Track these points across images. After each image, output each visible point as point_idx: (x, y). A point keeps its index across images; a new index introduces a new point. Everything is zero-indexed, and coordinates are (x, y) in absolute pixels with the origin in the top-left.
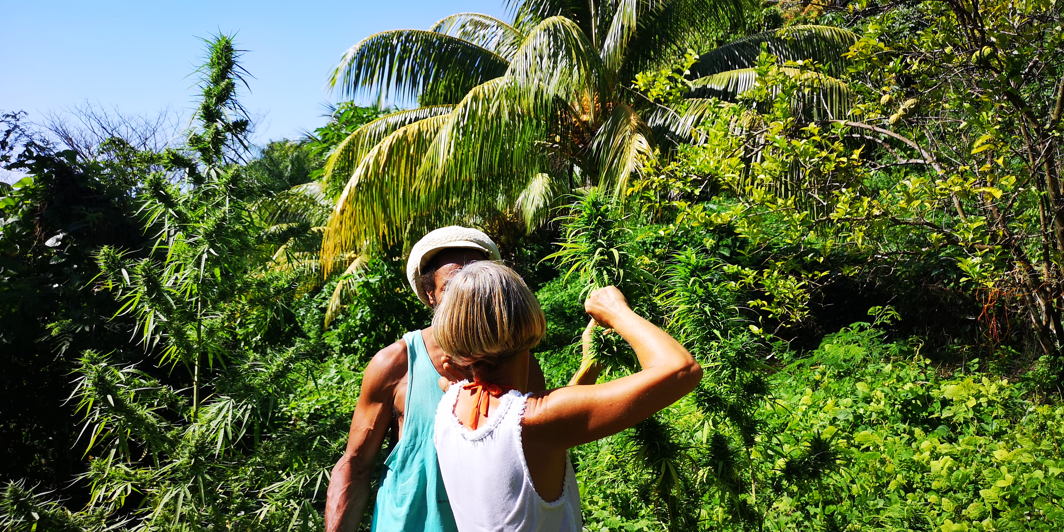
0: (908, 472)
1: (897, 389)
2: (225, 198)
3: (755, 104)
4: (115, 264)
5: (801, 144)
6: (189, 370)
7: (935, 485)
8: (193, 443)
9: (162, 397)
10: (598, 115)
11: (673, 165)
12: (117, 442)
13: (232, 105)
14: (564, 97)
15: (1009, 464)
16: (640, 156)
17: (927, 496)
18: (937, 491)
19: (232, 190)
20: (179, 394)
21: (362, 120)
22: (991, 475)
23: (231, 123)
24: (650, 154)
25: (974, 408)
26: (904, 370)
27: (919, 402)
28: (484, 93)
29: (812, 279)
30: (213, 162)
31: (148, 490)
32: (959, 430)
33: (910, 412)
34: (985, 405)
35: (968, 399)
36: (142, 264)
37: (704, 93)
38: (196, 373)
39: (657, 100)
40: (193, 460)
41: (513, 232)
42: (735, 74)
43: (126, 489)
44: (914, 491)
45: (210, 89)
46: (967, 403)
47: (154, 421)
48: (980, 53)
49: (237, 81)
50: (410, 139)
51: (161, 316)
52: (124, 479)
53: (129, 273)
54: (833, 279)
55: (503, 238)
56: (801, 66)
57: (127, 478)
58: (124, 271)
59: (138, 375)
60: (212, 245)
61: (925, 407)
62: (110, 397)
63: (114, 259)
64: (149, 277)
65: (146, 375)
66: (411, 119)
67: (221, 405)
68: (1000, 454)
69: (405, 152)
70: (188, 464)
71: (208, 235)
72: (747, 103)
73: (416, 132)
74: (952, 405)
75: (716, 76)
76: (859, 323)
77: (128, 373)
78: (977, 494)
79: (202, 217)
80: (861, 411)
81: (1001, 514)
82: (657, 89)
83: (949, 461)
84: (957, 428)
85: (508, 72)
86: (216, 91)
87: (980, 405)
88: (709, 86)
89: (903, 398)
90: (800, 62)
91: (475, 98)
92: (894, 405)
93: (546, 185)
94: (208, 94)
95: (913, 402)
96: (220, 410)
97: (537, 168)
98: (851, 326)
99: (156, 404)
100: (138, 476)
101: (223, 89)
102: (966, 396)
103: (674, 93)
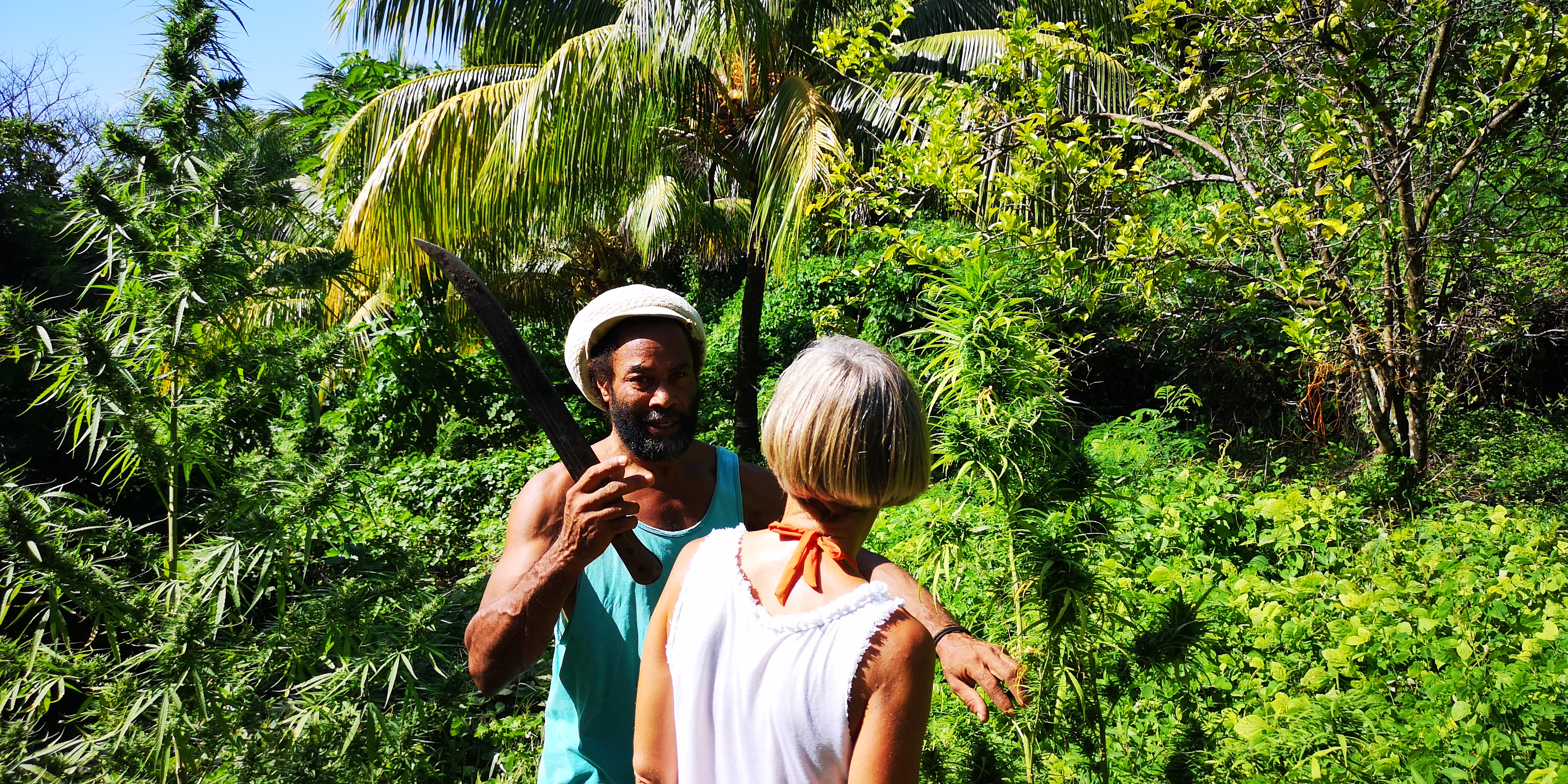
0: (1221, 624)
1: (1196, 504)
2: (211, 209)
3: (995, 86)
4: (25, 319)
5: (1068, 149)
6: (160, 493)
7: (1258, 643)
8: (183, 617)
9: (115, 537)
10: (755, 89)
11: (874, 172)
12: (46, 618)
13: (213, 53)
14: (705, 62)
15: (1362, 613)
16: (825, 156)
17: (1247, 658)
18: (1262, 653)
19: (225, 196)
20: (143, 533)
21: (382, 83)
22: (1338, 629)
23: (216, 84)
24: (839, 153)
25: (1301, 531)
26: (1206, 477)
27: (1226, 523)
28: (585, 48)
29: (1072, 344)
30: (187, 148)
31: (94, 688)
32: (1280, 562)
33: (1214, 536)
34: (1315, 527)
35: (1294, 519)
36: (77, 319)
37: (911, 64)
38: (171, 499)
39: (851, 73)
40: (185, 646)
41: (616, 264)
42: (959, 37)
43: (55, 690)
44: (1228, 650)
45: (176, 25)
46: (1292, 525)
47: (107, 579)
48: (1326, 24)
49: (221, 13)
50: (467, 114)
51: (112, 405)
52: (52, 672)
53: (52, 335)
54: (1103, 345)
55: (601, 272)
56: (1062, 31)
57: (56, 669)
58: (41, 331)
59: (70, 502)
60: (197, 287)
61: (1234, 530)
62: (32, 545)
63: (22, 310)
64: (91, 342)
65: (85, 501)
66: (464, 84)
67: (219, 550)
68: (1349, 599)
69: (459, 136)
70: (174, 652)
71: (189, 272)
72: (984, 82)
73: (477, 103)
74: (1272, 527)
75: (931, 40)
76: (1143, 411)
77: (54, 499)
78: (1317, 657)
79: (172, 240)
80: (1148, 536)
81: (1353, 683)
82: (851, 56)
83: (1276, 609)
84: (1277, 559)
85: (622, 17)
86: (187, 27)
87: (1308, 527)
88: (920, 55)
89: (1206, 518)
90: (1061, 25)
91: (572, 55)
92: (1192, 527)
93: (671, 194)
94: (173, 32)
95: (1219, 522)
96: (218, 559)
97: (658, 167)
98: (1133, 414)
99: (104, 549)
100: (76, 666)
101: (200, 26)
102: (1291, 514)
103: (875, 63)
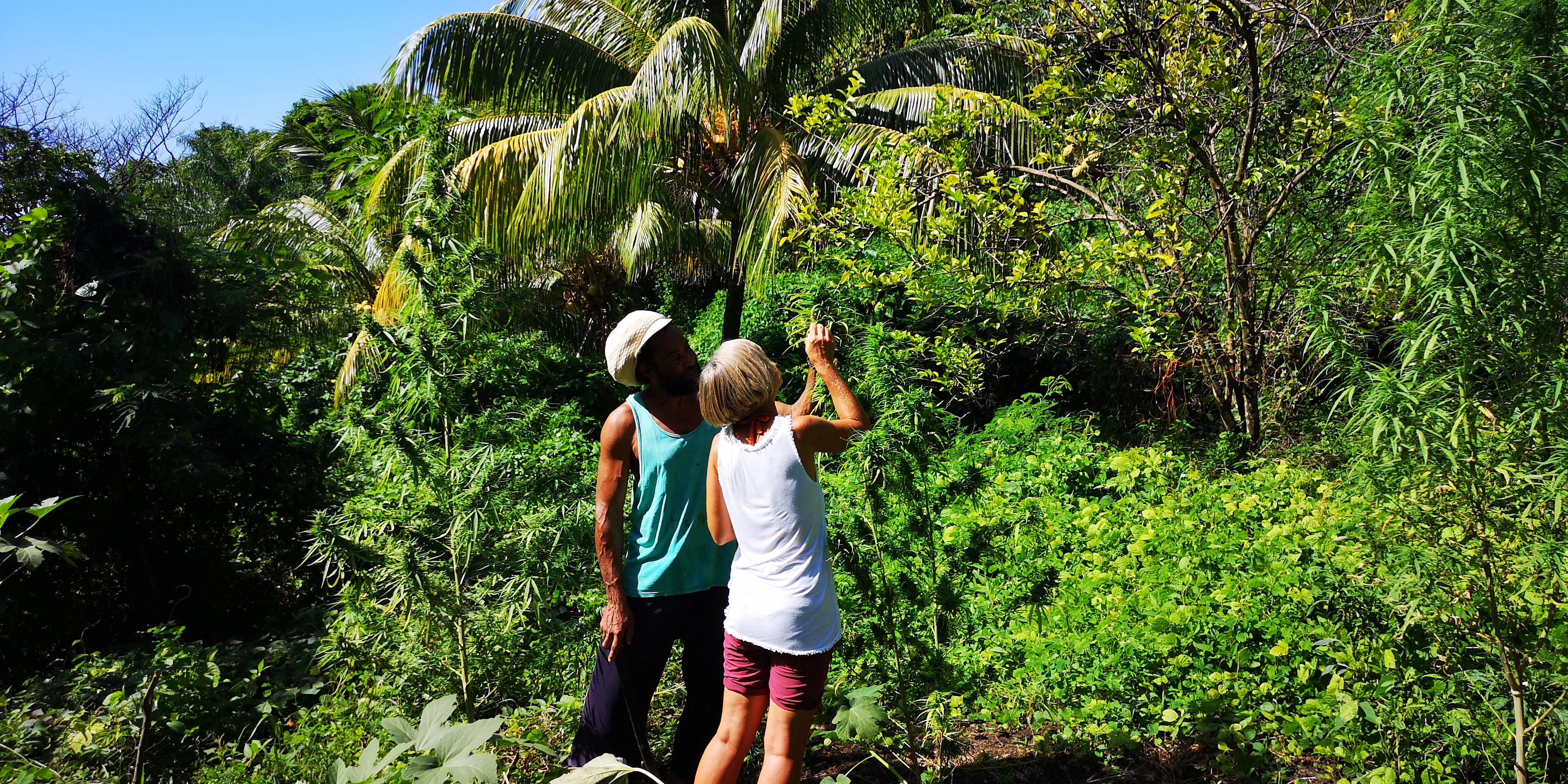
1: (1065, 460)
3: (928, 143)
5: (977, 198)
10: (735, 137)
11: (833, 212)
14: (694, 114)
16: (795, 198)
24: (807, 196)
25: (1137, 478)
26: (1074, 443)
27: (1085, 474)
28: (599, 111)
29: (988, 347)
33: (1077, 483)
34: (1148, 475)
35: (1133, 470)
37: (866, 115)
39: (815, 130)
41: (605, 279)
42: (904, 92)
46: (1131, 474)
50: (498, 161)
54: (1009, 348)
61: (1092, 478)
69: (492, 179)
73: (505, 154)
74: (1117, 476)
75: (882, 95)
76: (1031, 394)
80: (1030, 483)
82: (816, 118)
85: (635, 82)
87: (1144, 476)
88: (872, 107)
89: (1071, 470)
91: (588, 116)
93: (655, 219)
95: (1080, 473)
97: (649, 196)
98: (1022, 397)
102: (1131, 467)
